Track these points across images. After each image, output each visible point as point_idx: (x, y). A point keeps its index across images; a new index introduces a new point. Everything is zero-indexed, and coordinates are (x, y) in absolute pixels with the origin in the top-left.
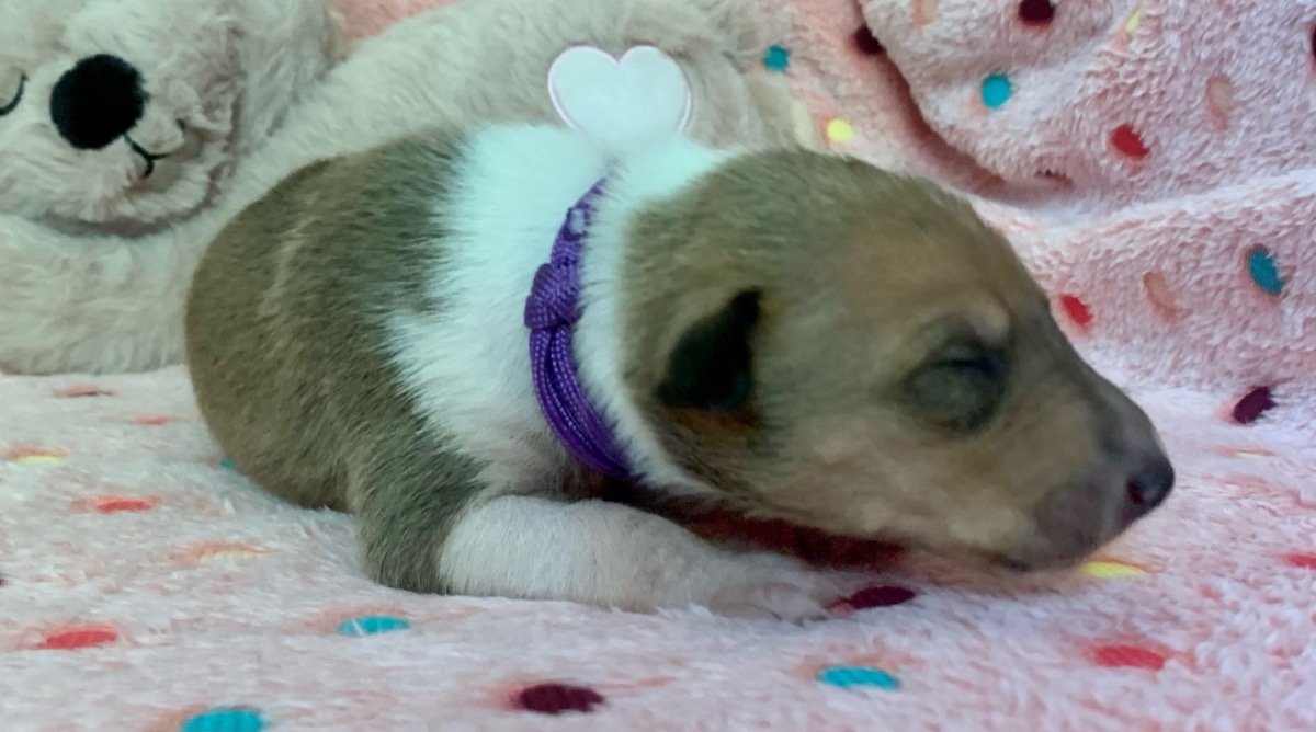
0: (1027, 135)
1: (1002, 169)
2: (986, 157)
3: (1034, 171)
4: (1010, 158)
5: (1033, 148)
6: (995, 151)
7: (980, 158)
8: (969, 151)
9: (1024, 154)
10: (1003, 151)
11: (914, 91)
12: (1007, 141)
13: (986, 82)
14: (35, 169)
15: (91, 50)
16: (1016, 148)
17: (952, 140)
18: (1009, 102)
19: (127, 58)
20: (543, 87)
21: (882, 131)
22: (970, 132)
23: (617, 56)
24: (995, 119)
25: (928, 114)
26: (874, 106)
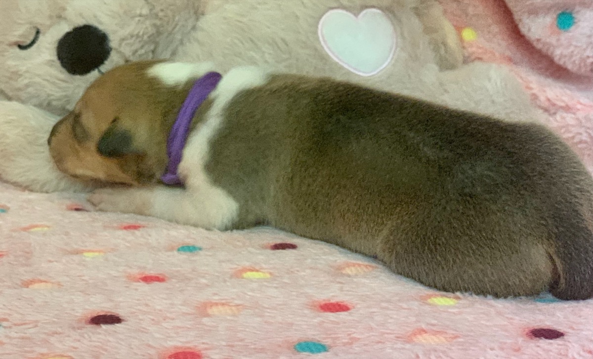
0: (585, 50)
1: (570, 67)
2: (560, 59)
3: (589, 69)
4: (574, 61)
5: (588, 57)
6: (565, 56)
7: (556, 59)
8: (549, 53)
9: (583, 60)
10: (571, 56)
11: (516, 17)
12: (572, 52)
13: (559, 16)
14: (45, 83)
15: (81, 22)
16: (578, 56)
17: (539, 46)
18: (572, 28)
19: (101, 27)
20: (316, 33)
21: (494, 36)
22: (550, 44)
23: (356, 15)
24: (564, 37)
25: (524, 30)
26: (490, 21)
